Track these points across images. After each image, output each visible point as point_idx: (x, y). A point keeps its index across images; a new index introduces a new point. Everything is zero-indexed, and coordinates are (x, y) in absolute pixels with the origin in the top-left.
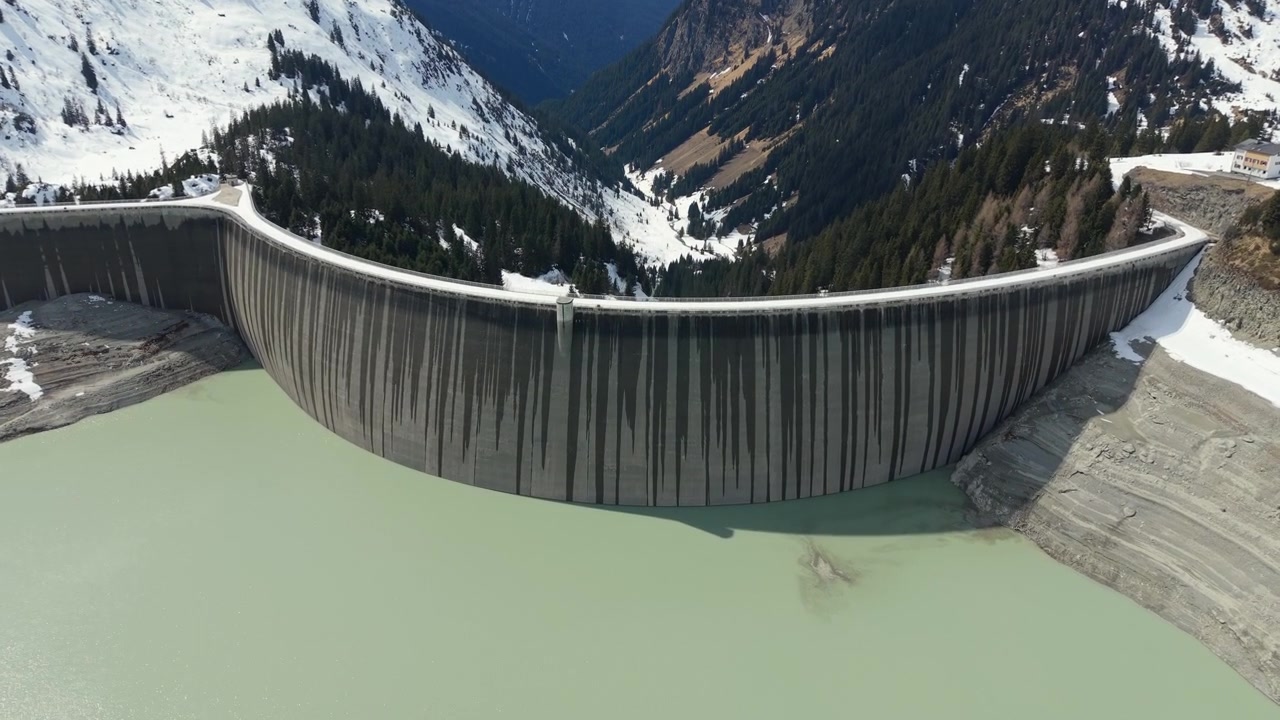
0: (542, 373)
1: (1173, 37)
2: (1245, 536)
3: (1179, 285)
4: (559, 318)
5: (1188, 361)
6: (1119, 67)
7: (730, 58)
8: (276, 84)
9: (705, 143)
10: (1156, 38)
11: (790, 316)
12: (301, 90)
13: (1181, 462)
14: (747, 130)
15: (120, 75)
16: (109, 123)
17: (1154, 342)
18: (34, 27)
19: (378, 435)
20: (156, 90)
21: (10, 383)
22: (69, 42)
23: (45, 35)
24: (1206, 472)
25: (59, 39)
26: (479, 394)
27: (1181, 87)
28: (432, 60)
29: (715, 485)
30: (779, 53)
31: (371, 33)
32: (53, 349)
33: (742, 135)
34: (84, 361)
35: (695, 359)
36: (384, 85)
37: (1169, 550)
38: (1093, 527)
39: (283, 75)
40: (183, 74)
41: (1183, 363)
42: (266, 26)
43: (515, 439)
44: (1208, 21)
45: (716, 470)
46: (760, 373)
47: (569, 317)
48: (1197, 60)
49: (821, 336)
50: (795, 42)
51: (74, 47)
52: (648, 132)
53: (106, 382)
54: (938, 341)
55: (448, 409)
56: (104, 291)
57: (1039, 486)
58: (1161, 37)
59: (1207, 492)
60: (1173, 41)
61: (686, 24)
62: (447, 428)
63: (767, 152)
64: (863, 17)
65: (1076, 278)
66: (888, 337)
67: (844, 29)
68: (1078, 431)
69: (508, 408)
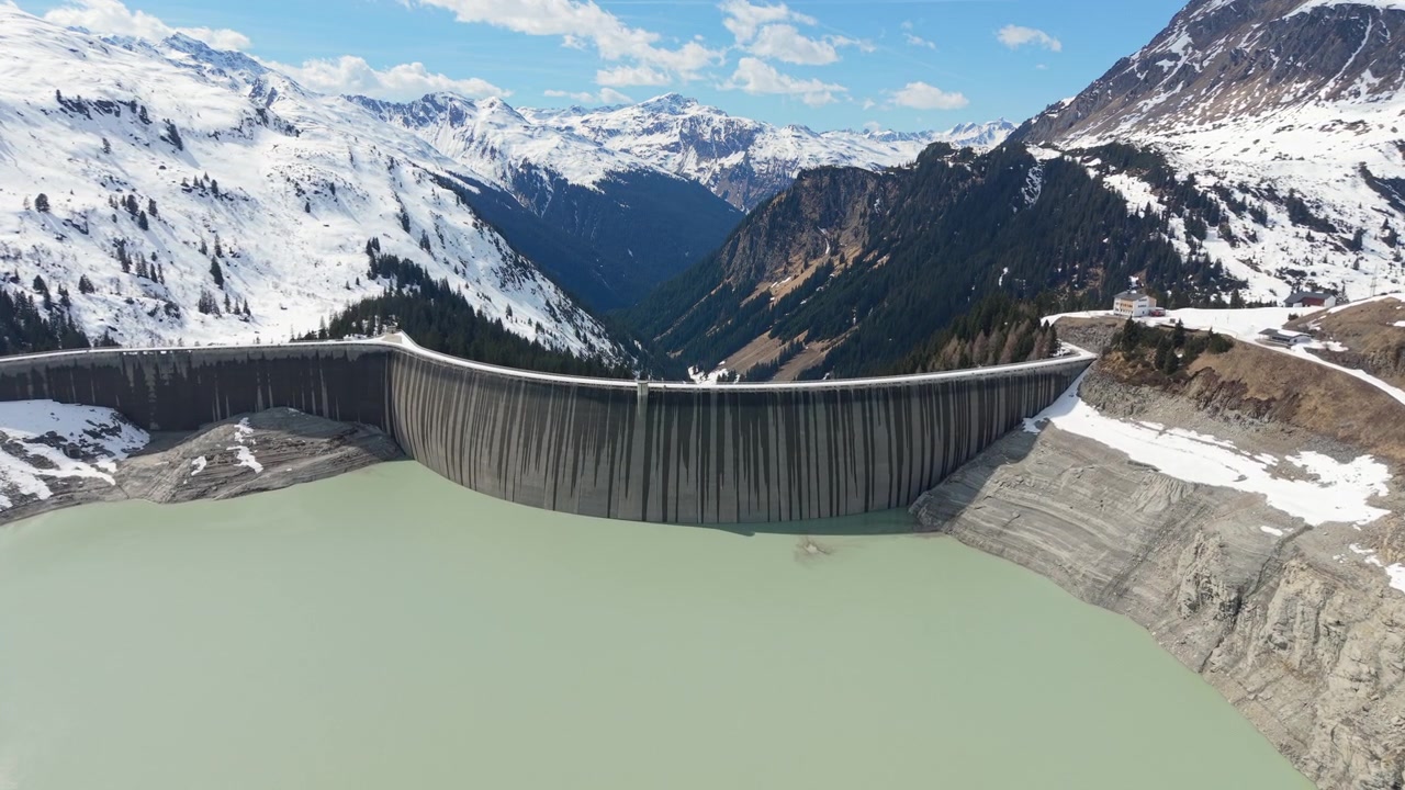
0: (627, 432)
1: (1187, 242)
2: (1082, 520)
3: (1073, 388)
4: (639, 394)
5: (1067, 429)
6: (1140, 269)
7: (790, 269)
8: (374, 283)
9: (767, 345)
10: (1170, 242)
11: (790, 393)
12: (396, 289)
13: (1050, 484)
14: (806, 333)
15: (241, 274)
16: (237, 312)
17: (1049, 421)
18: (172, 235)
19: (510, 486)
20: (271, 288)
21: (240, 461)
22: (200, 246)
23: (180, 241)
24: (1065, 488)
25: (191, 244)
26: (584, 448)
27: (1195, 284)
28: (509, 266)
29: (744, 507)
30: (837, 263)
31: (454, 242)
32: (267, 441)
33: (802, 337)
34: (289, 450)
35: (728, 420)
36: (467, 287)
37: (1037, 533)
38: (993, 526)
39: (380, 276)
40: (293, 274)
41: (1063, 431)
42: (364, 235)
43: (607, 478)
44: (1217, 228)
45: (744, 497)
46: (772, 430)
47: (646, 393)
48: (1207, 261)
49: (811, 407)
50: (852, 253)
51: (204, 251)
52: (712, 337)
53: (306, 463)
54: (892, 413)
55: (562, 461)
56: (299, 407)
57: (963, 507)
58: (1174, 241)
59: (1063, 499)
60: (1187, 245)
61: (748, 237)
62: (560, 475)
63: (826, 352)
64: (915, 229)
65: (990, 376)
66: (857, 407)
67: (897, 240)
68: (992, 473)
69: (604, 457)
